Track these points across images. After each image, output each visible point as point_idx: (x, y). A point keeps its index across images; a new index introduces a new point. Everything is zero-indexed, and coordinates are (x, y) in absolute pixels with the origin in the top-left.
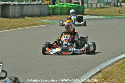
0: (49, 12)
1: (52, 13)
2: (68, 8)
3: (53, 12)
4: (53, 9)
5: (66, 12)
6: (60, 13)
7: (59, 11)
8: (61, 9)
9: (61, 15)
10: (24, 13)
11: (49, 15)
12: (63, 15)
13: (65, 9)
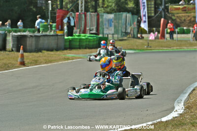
0: (65, 45)
1: (68, 46)
2: (88, 40)
3: (70, 45)
4: (70, 41)
5: (86, 45)
6: (78, 47)
7: (78, 44)
8: (79, 41)
9: (80, 48)
10: (40, 46)
11: (65, 49)
12: (83, 48)
13: (85, 41)
